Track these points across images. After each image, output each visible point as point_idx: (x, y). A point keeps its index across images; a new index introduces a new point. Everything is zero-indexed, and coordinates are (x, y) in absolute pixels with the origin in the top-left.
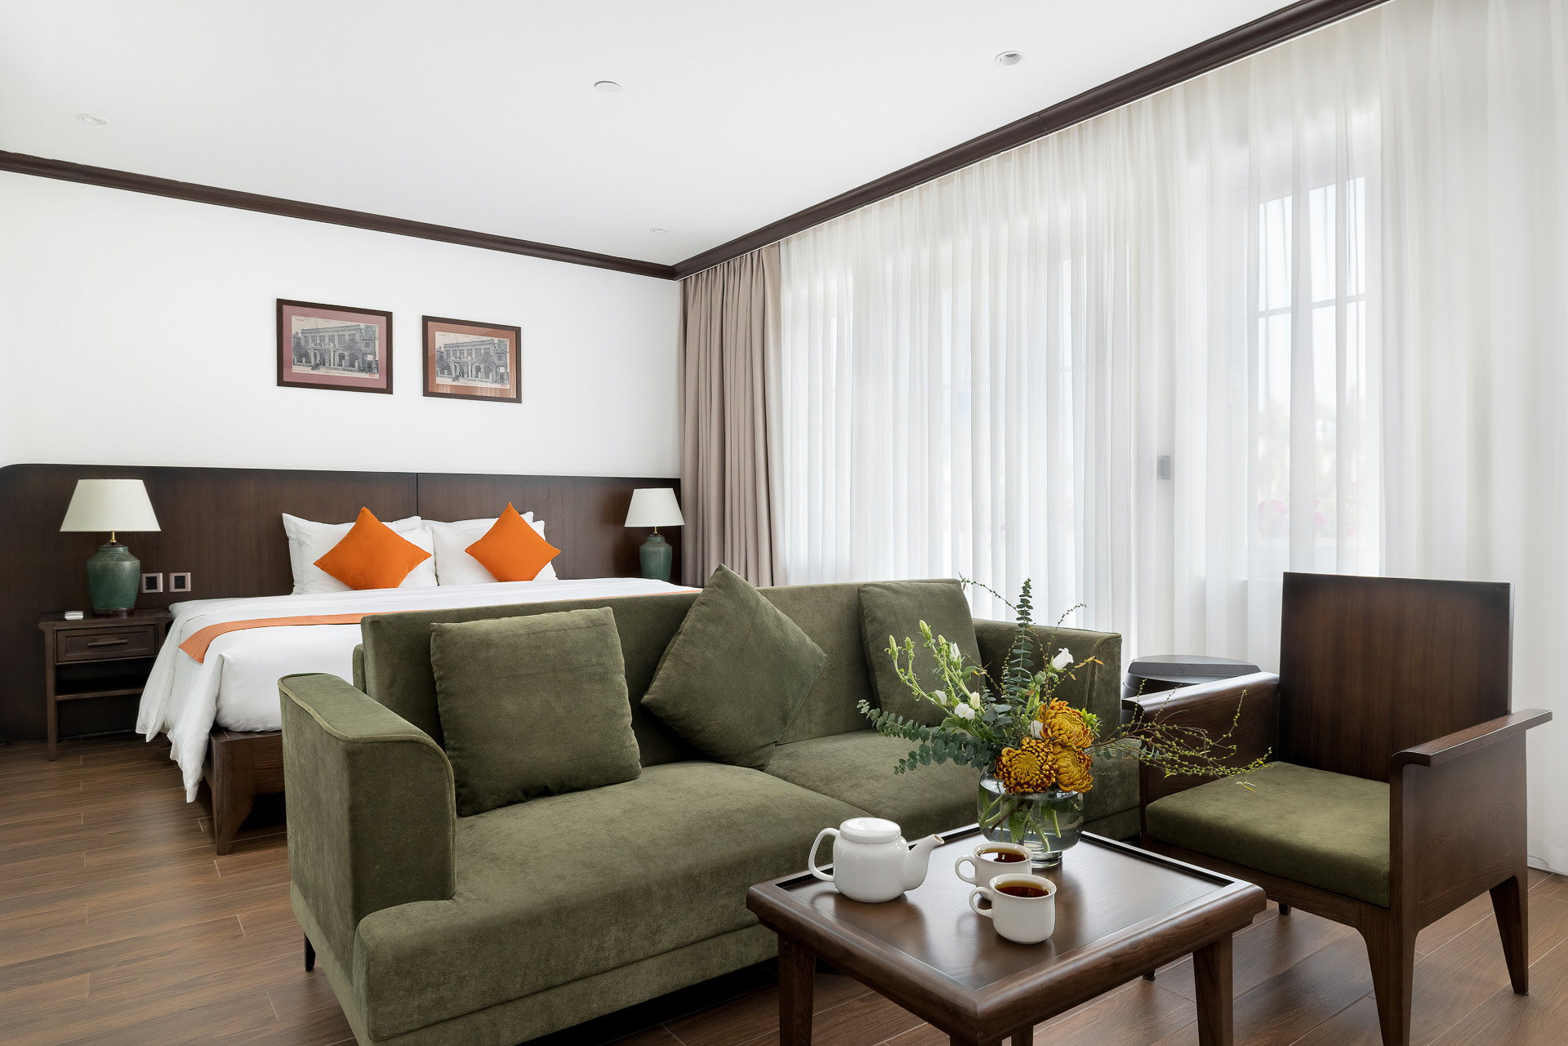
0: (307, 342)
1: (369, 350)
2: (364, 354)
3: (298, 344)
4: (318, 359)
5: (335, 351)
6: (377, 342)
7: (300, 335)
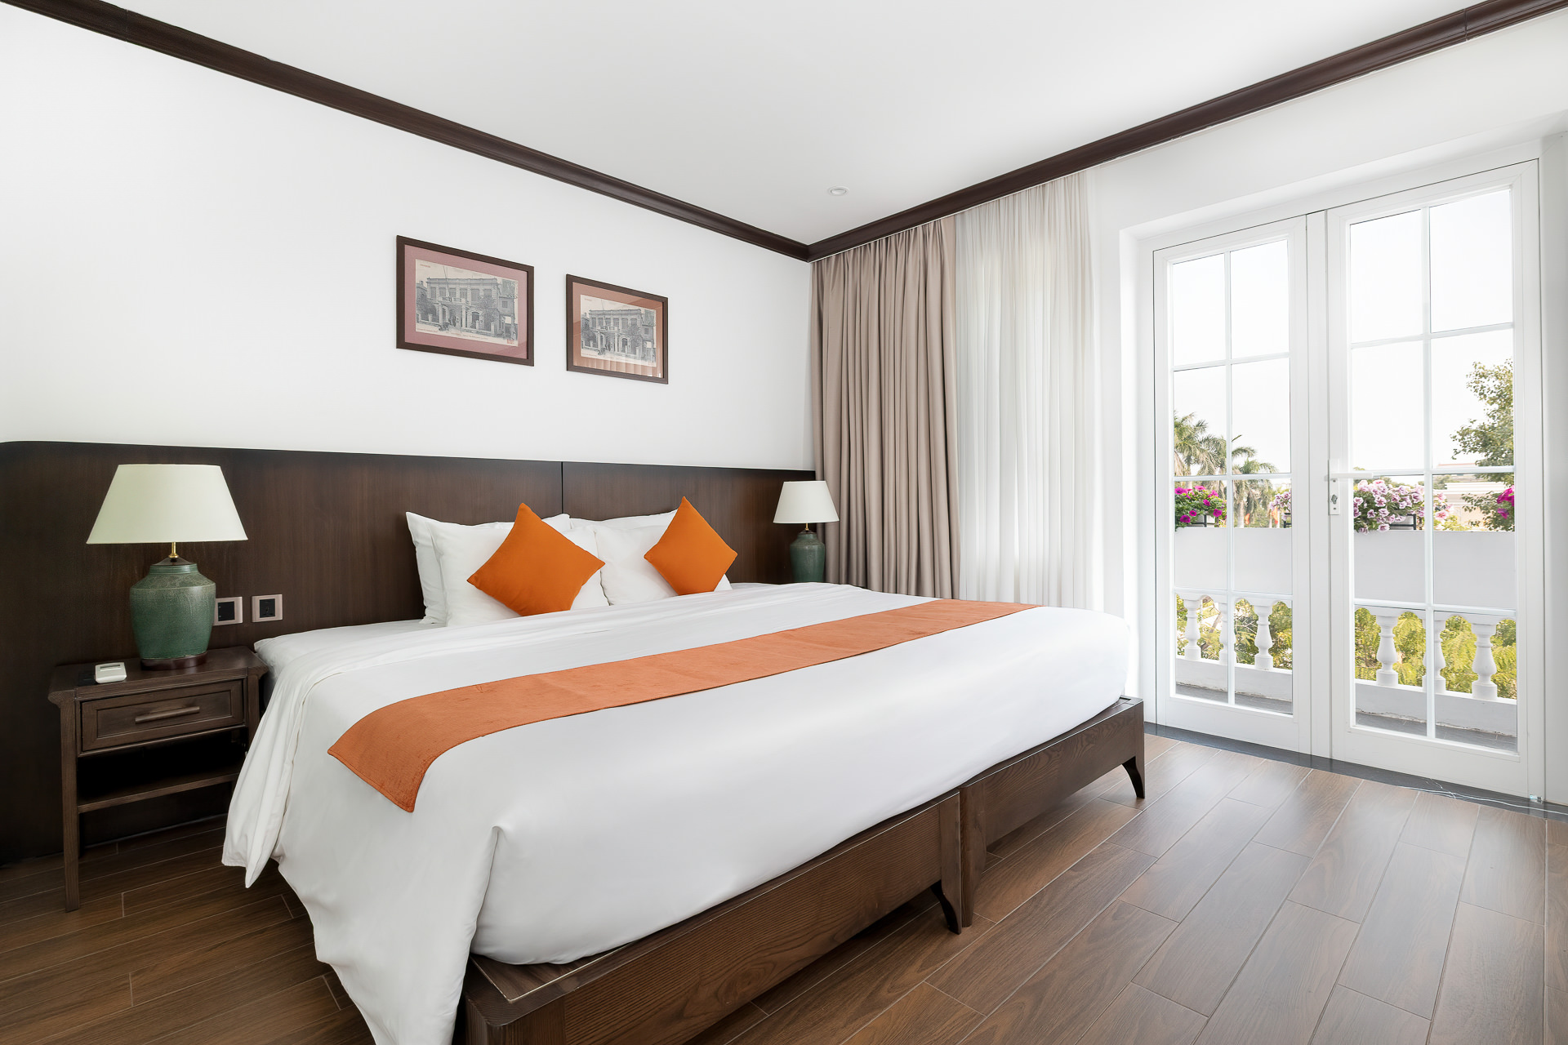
0: (433, 295)
1: (507, 310)
2: (501, 315)
3: (423, 296)
4: (447, 317)
5: (467, 309)
6: (516, 301)
7: (425, 285)
